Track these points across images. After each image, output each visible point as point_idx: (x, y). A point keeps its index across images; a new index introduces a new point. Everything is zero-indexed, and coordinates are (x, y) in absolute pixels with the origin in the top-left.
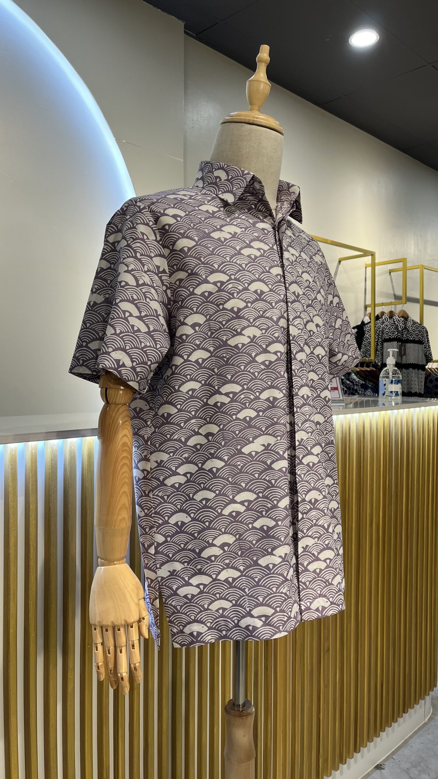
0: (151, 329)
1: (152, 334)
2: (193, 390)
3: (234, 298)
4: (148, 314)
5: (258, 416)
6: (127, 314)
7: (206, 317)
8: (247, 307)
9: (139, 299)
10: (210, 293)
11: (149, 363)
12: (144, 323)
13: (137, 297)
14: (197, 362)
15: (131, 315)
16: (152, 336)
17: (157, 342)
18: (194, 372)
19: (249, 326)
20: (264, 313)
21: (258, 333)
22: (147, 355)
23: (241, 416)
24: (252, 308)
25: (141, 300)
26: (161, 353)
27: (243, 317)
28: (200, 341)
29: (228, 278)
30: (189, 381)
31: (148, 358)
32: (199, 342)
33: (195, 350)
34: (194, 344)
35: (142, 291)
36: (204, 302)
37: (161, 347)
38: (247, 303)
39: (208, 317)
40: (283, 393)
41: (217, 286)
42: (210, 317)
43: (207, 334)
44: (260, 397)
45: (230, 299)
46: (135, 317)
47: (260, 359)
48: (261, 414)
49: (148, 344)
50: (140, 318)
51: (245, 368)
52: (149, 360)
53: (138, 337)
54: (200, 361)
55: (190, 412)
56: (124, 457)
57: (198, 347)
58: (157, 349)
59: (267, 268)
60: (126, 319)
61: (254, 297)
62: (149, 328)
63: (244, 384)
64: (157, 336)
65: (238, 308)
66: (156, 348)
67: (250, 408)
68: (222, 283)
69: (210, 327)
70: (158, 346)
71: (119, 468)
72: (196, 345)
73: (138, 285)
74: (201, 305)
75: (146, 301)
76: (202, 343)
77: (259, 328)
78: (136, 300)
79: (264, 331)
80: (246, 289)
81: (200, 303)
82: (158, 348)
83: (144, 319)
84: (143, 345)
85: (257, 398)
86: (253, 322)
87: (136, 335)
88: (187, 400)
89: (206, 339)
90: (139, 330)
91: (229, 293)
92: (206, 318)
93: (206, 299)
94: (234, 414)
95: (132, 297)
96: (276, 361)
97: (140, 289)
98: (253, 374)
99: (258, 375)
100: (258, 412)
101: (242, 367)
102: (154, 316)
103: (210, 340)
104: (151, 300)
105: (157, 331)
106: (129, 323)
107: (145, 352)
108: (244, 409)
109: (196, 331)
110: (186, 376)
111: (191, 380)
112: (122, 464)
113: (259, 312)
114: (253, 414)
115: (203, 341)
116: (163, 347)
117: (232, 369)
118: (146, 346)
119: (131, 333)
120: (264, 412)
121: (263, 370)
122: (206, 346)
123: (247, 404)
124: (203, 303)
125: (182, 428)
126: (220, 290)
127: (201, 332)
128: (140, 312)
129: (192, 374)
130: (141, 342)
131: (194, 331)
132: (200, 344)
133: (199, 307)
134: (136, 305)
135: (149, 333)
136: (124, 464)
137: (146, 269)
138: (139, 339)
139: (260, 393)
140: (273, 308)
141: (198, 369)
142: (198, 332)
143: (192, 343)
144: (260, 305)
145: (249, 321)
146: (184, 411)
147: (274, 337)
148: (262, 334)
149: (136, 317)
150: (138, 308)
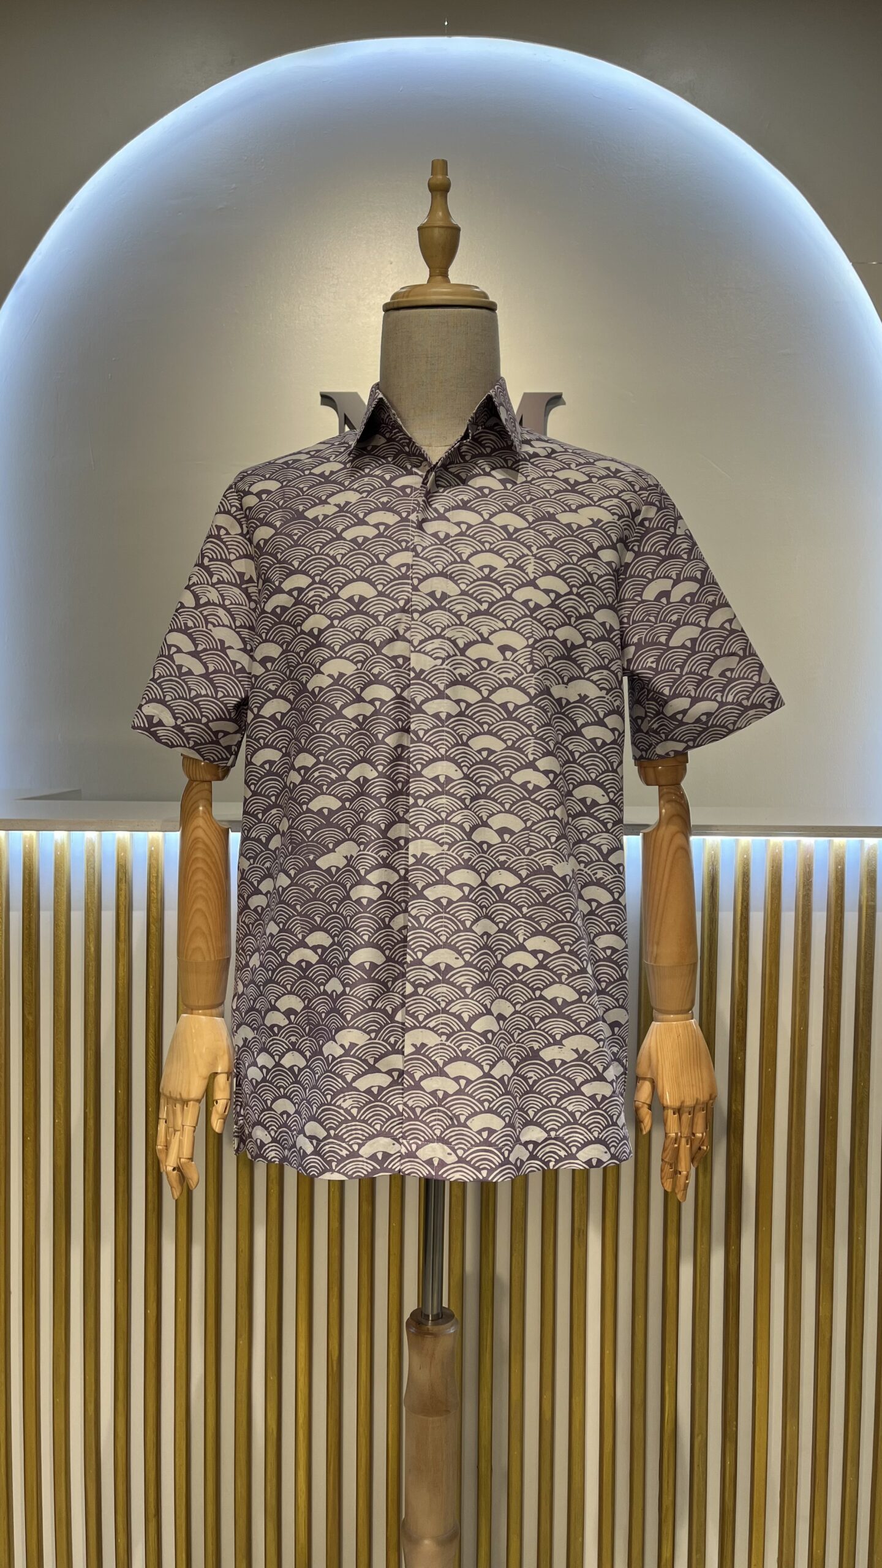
0: (211, 669)
1: (211, 676)
2: (271, 763)
3: (315, 613)
4: (208, 648)
5: (343, 808)
6: (174, 649)
7: (281, 646)
8: (331, 625)
9: (195, 627)
10: (284, 609)
11: (204, 720)
12: (200, 660)
13: (194, 623)
14: (273, 717)
15: (179, 650)
16: (211, 681)
17: (219, 689)
18: (270, 734)
19: (332, 658)
20: (362, 633)
21: (349, 668)
22: (200, 709)
23: (315, 805)
24: (340, 627)
25: (199, 627)
26: (225, 705)
27: (323, 645)
28: (277, 685)
29: (310, 580)
30: (262, 748)
31: (201, 712)
32: (275, 687)
33: (269, 699)
34: (266, 690)
35: (202, 614)
36: (276, 624)
37: (225, 696)
38: (332, 619)
39: (284, 646)
40: (377, 770)
41: (293, 596)
42: (287, 646)
43: (285, 674)
44: (348, 776)
45: (310, 614)
46: (186, 653)
47: (350, 712)
48: (347, 804)
49: (203, 692)
50: (195, 654)
51: (321, 728)
52: (203, 716)
53: (186, 683)
54: (278, 716)
55: (269, 797)
56: (197, 859)
57: (275, 695)
58: (218, 700)
59: (382, 557)
60: (170, 657)
61: (346, 609)
62: (207, 668)
63: (321, 754)
64: (219, 679)
65: (319, 629)
66: (216, 698)
67: (329, 794)
68: (300, 590)
69: (288, 663)
70: (220, 695)
71: (190, 875)
72: (270, 691)
73: (198, 606)
74: (271, 628)
75: (207, 628)
76: (279, 687)
77: (352, 661)
78: (191, 628)
79: (359, 665)
80: (335, 596)
81: (270, 625)
82: (219, 697)
83: (201, 655)
84: (193, 693)
85: (343, 778)
86: (340, 650)
87: (182, 680)
88: (263, 777)
89: (284, 681)
90: (190, 672)
91: (309, 606)
92: (282, 648)
93: (279, 619)
94: (304, 803)
95: (185, 624)
96: (372, 715)
97: (201, 612)
98: (337, 737)
99: (346, 739)
100: (343, 801)
101: (318, 727)
102: (217, 649)
103: (289, 684)
104: (214, 626)
105: (221, 671)
106: (174, 662)
107: (197, 704)
108: (319, 794)
109: (267, 670)
110: (258, 740)
111: (266, 746)
112: (194, 868)
113: (353, 633)
114: (335, 804)
115: (281, 684)
116: (229, 696)
117: (306, 729)
118: (198, 695)
119: (176, 676)
120: (351, 801)
121: (354, 731)
122: (285, 692)
123: (325, 787)
124: (274, 625)
125: (260, 821)
126: (297, 602)
127: (277, 670)
128: (196, 646)
129: (267, 736)
130: (190, 690)
131: (264, 670)
132: (277, 690)
133: (269, 631)
134: (190, 636)
135: (206, 676)
136: (198, 868)
137: (215, 580)
138: (187, 685)
139: (348, 770)
140: (379, 624)
141: (276, 730)
142: (270, 671)
143: (263, 689)
144: (356, 621)
145: (333, 650)
146: (260, 794)
147: (372, 674)
148: (357, 669)
149: (189, 653)
150: (193, 640)
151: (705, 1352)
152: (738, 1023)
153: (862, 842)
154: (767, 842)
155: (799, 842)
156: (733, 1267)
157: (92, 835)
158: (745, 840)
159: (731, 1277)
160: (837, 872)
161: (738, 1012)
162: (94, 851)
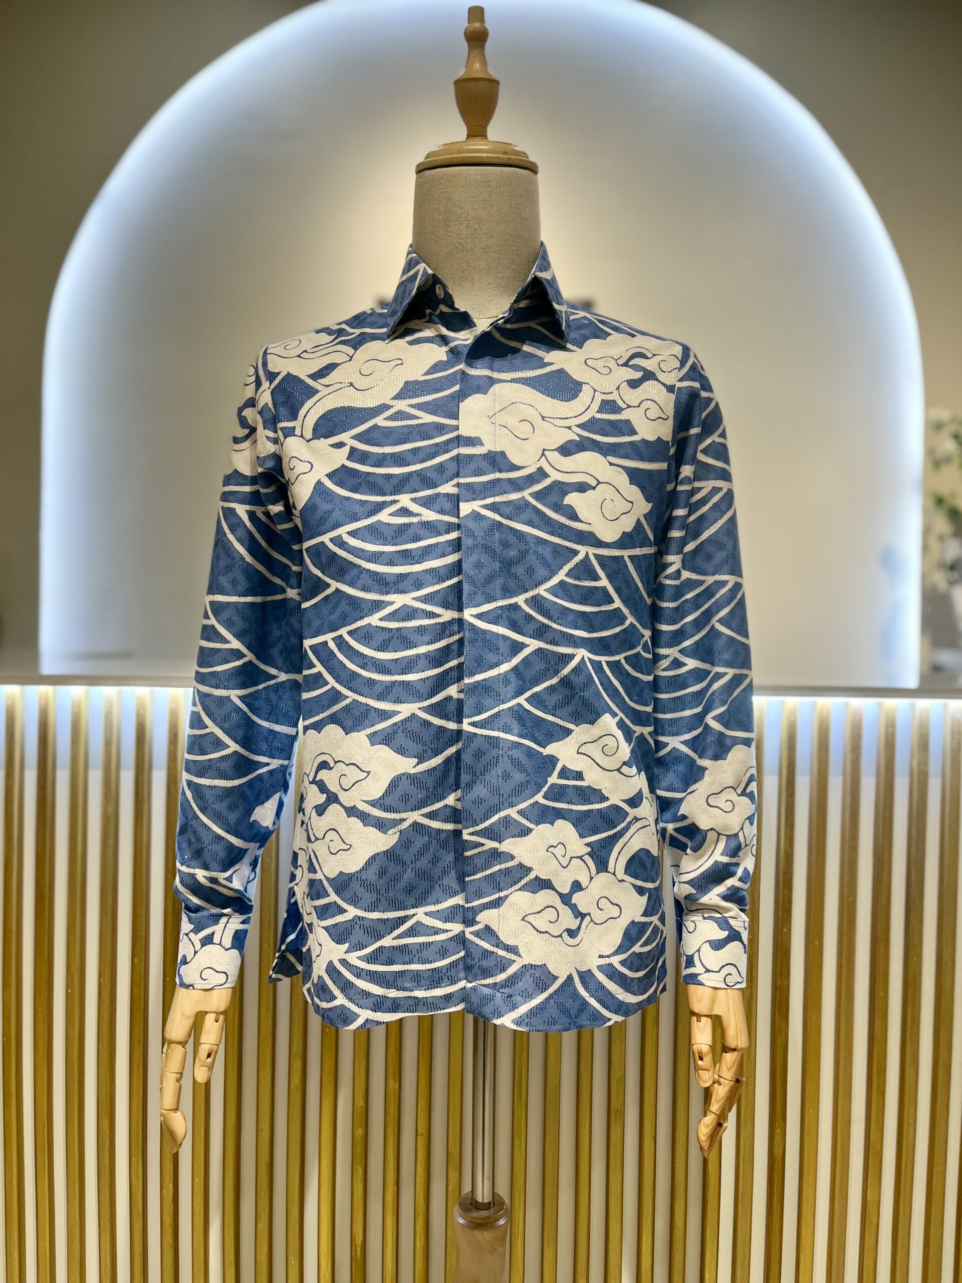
151: (748, 1239)
152: (783, 895)
153: (913, 705)
154: (814, 704)
155: (847, 705)
156: (778, 1152)
157: (108, 692)
158: (792, 702)
159: (776, 1162)
160: (887, 733)
161: (784, 881)
162: (111, 706)
